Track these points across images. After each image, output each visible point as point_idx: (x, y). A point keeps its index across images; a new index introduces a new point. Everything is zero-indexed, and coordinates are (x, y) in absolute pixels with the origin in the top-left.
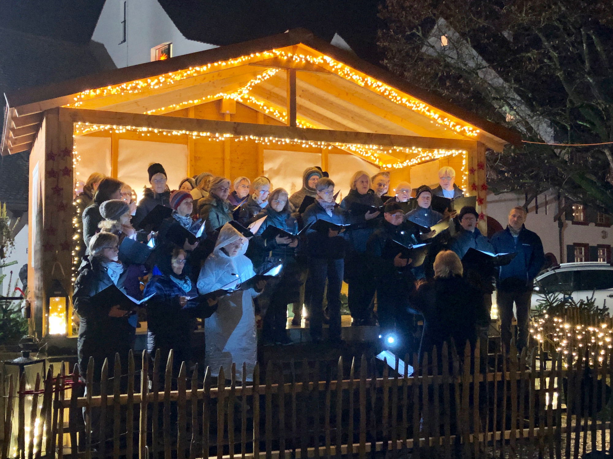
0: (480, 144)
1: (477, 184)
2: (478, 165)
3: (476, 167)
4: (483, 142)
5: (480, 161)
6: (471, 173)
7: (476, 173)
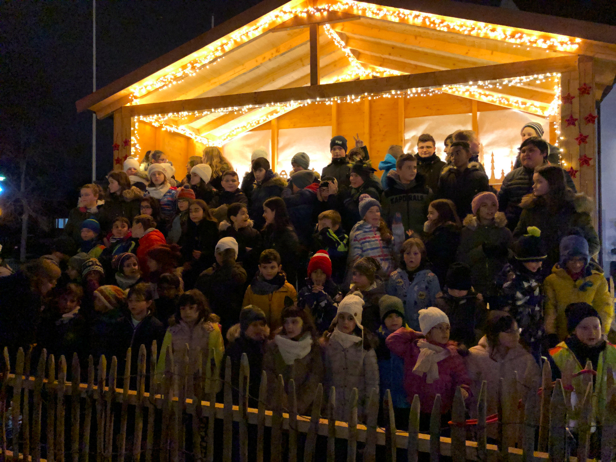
1: (576, 116)
2: (579, 89)
3: (575, 92)
4: (589, 54)
5: (583, 82)
7: (576, 101)
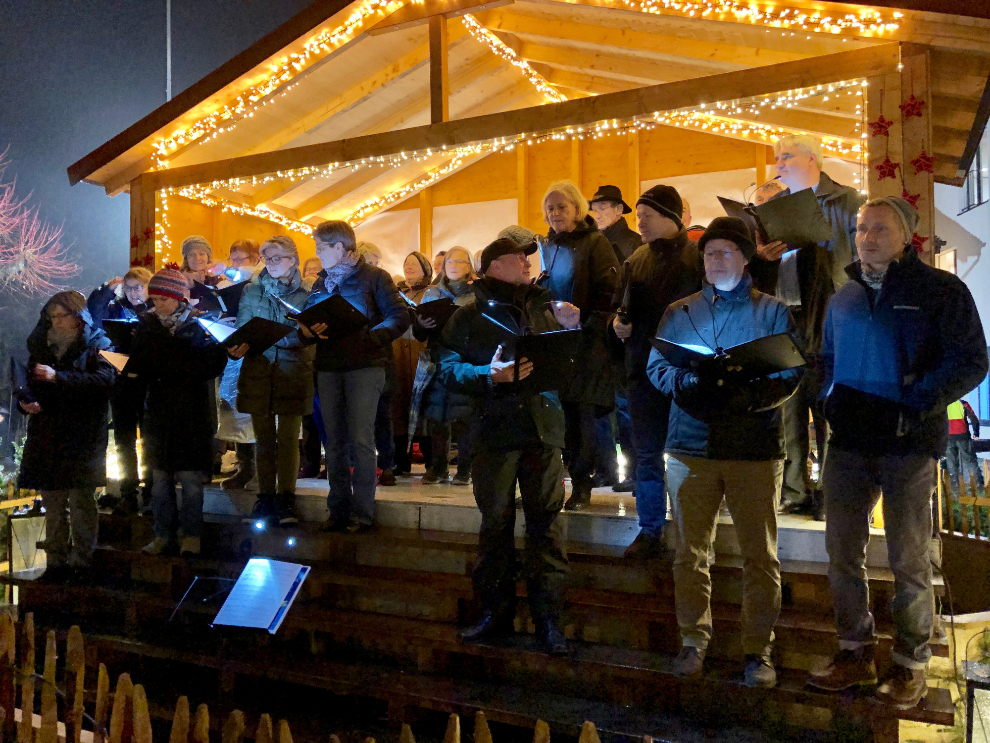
0: (910, 49)
1: (897, 159)
2: (902, 107)
3: (893, 112)
4: (922, 40)
5: (908, 94)
6: (874, 134)
7: (895, 131)
